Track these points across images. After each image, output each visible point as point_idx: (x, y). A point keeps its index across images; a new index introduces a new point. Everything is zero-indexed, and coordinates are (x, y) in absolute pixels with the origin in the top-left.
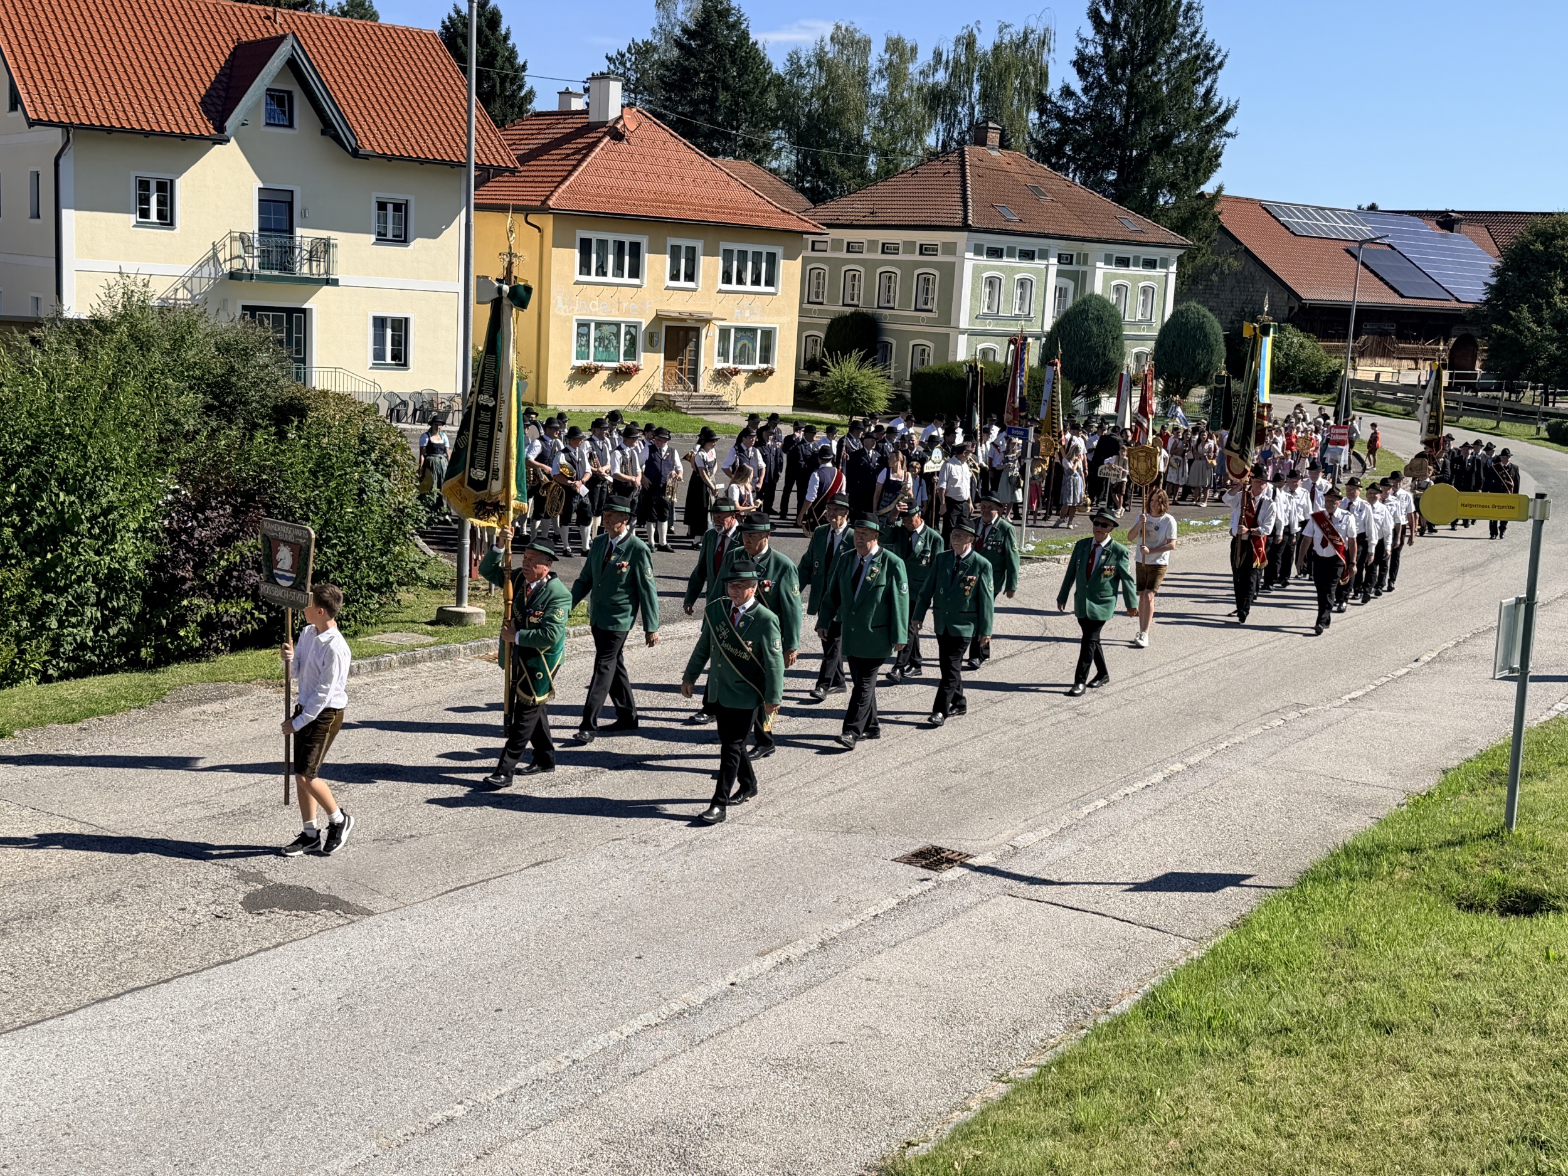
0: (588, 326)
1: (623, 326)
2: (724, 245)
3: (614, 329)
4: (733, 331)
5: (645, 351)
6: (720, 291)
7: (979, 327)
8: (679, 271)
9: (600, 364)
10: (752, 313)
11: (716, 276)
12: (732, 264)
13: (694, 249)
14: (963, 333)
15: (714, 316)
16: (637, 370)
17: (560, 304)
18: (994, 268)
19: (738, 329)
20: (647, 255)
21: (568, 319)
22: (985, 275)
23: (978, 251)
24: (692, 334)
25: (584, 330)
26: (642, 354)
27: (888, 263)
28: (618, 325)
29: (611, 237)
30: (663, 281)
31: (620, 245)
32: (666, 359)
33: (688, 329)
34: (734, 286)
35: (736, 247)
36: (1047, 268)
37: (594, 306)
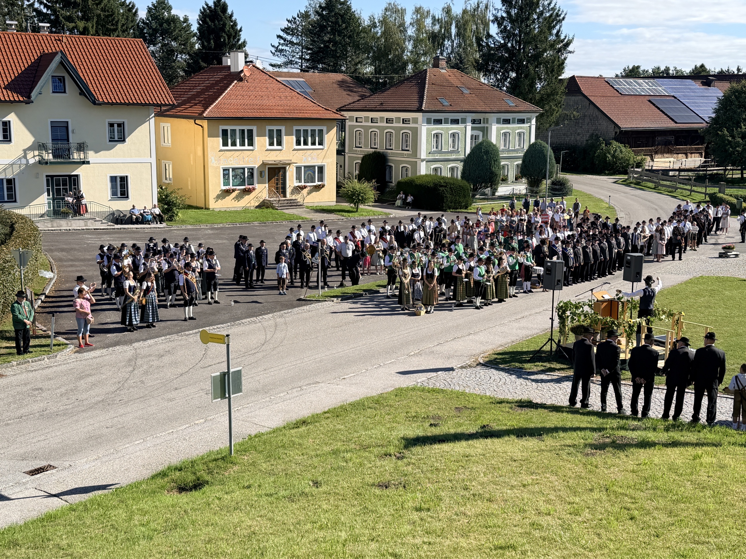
0: (229, 170)
1: (246, 169)
2: (295, 128)
3: (242, 171)
4: (303, 168)
5: (258, 180)
6: (294, 150)
7: (431, 157)
8: (273, 141)
9: (235, 187)
10: (312, 158)
11: (292, 142)
12: (300, 137)
13: (280, 131)
14: (423, 160)
15: (293, 161)
16: (254, 189)
17: (213, 160)
18: (437, 129)
19: (305, 167)
20: (256, 136)
21: (218, 168)
22: (433, 133)
23: (429, 122)
24: (281, 170)
25: (226, 172)
26: (257, 182)
27: (389, 128)
28: (244, 169)
29: (238, 128)
30: (265, 147)
31: (243, 131)
33: (279, 169)
34: (302, 147)
35: (302, 128)
36: (466, 127)
37: (231, 161)
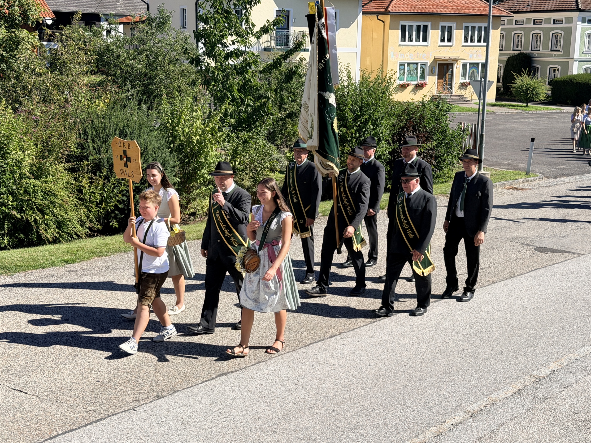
0: (404, 65)
1: (419, 64)
2: (465, 24)
4: (468, 64)
5: (429, 75)
6: (463, 46)
7: (583, 58)
8: (444, 38)
9: (409, 82)
10: (477, 56)
11: (461, 39)
12: (468, 33)
13: (451, 27)
14: (576, 61)
15: (460, 58)
16: (425, 84)
17: (392, 56)
19: (470, 64)
20: (430, 31)
21: (396, 62)
22: (587, 32)
23: (583, 21)
24: (450, 67)
25: (402, 67)
26: (428, 77)
27: (537, 29)
28: (417, 64)
29: (415, 24)
30: (437, 43)
31: (419, 27)
32: (438, 79)
33: (447, 65)
34: (469, 43)
35: (470, 25)
37: (407, 56)
